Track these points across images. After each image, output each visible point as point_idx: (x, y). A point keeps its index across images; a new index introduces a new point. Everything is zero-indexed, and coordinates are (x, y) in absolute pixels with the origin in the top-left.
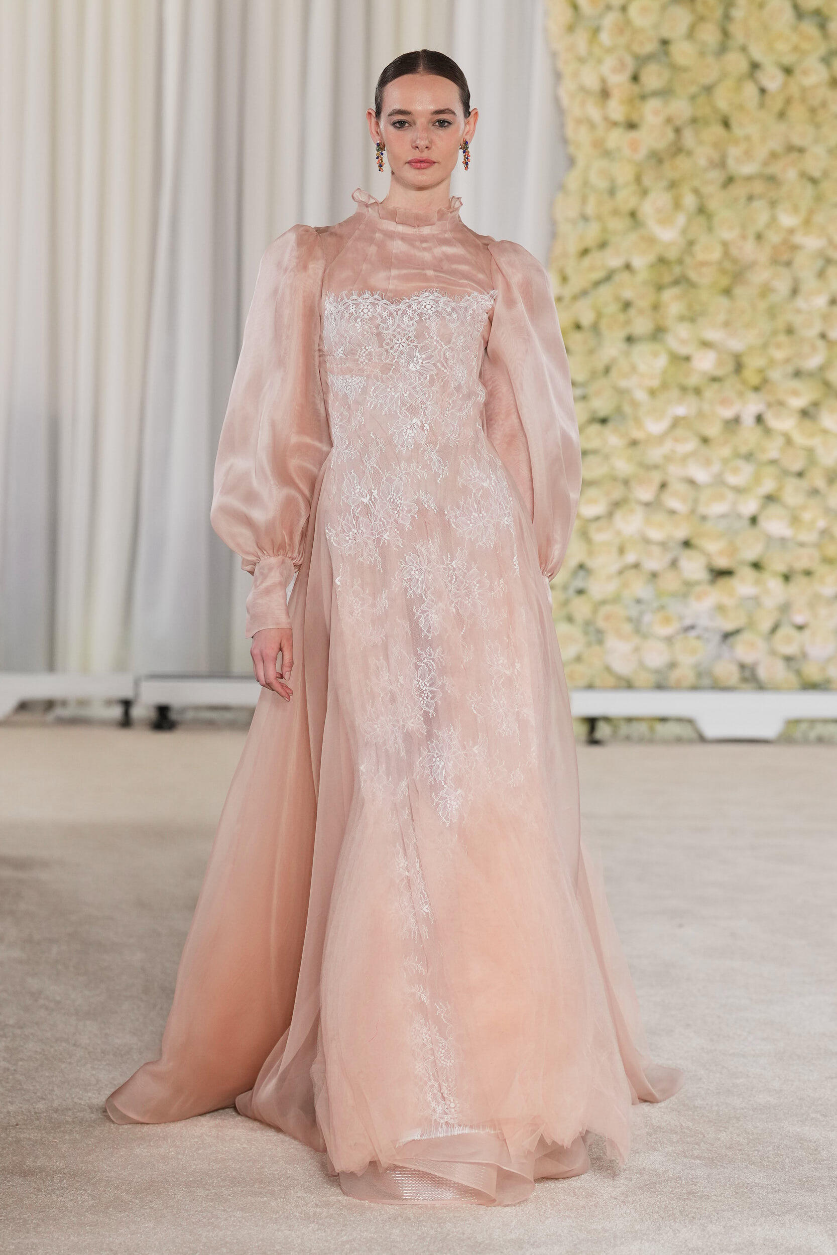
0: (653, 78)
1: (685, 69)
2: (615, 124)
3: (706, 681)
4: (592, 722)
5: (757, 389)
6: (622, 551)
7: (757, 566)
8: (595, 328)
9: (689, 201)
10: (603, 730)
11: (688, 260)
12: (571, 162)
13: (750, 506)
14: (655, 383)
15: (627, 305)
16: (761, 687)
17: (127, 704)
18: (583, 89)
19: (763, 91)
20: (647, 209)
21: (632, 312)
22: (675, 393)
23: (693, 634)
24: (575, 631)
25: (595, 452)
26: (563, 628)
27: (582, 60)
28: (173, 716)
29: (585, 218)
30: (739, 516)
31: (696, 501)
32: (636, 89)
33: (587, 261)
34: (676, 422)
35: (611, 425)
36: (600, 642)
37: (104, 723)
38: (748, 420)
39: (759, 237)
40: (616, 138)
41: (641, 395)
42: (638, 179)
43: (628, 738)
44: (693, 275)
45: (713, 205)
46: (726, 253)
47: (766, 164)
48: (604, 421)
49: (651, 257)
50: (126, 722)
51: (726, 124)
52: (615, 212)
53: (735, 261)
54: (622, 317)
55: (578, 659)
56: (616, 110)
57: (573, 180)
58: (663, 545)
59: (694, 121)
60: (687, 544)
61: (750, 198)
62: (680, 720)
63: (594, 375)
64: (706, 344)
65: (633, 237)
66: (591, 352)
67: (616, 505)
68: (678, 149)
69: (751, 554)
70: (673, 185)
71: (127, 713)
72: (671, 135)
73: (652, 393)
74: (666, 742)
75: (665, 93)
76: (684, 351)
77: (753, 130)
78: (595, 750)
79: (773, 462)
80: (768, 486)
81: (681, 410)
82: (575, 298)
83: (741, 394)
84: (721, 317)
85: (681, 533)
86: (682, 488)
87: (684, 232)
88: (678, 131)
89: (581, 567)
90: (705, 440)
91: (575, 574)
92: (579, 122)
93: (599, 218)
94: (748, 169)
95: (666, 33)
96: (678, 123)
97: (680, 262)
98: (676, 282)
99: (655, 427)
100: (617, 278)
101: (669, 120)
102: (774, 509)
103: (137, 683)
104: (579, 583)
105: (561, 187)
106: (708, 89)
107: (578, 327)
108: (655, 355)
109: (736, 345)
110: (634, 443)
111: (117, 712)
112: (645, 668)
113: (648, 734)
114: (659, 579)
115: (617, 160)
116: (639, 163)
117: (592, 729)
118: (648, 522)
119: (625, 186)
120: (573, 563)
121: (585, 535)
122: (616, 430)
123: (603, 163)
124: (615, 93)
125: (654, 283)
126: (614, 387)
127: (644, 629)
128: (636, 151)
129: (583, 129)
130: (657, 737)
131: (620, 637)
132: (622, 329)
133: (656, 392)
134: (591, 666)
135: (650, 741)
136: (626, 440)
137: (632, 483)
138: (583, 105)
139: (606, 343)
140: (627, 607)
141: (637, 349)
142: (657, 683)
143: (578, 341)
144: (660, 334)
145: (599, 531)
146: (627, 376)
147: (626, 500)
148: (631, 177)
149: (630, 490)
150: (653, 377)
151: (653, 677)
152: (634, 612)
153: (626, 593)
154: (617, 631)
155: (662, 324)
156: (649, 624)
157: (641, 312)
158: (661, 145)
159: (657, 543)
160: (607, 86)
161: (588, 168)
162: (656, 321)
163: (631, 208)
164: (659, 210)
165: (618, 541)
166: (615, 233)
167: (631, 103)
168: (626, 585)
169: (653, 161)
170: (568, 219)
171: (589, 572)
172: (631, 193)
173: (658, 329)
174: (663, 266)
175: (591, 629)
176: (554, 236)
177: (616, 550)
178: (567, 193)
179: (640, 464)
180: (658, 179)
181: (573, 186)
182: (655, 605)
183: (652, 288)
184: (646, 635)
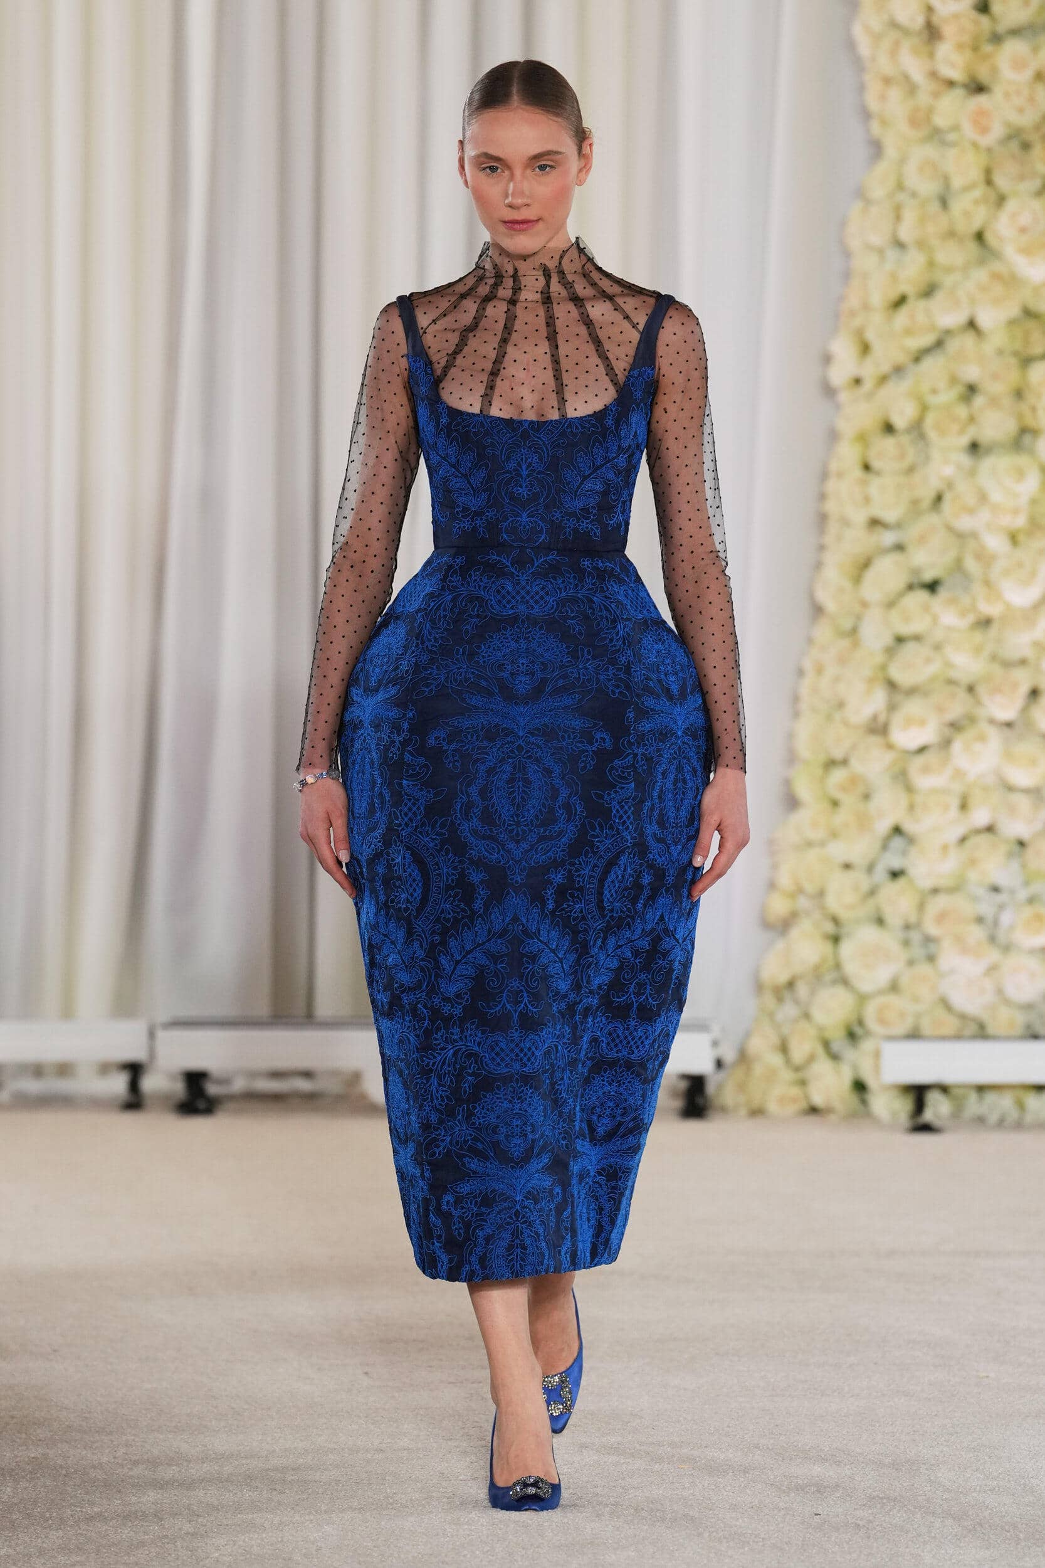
2: (951, 84)
4: (918, 1093)
6: (964, 806)
8: (917, 428)
10: (937, 1108)
12: (876, 149)
14: (1021, 521)
15: (972, 389)
17: (135, 1070)
18: (894, 25)
20: (1004, 229)
21: (979, 401)
24: (889, 940)
25: (917, 638)
26: (868, 934)
28: (212, 1089)
32: (984, 20)
33: (902, 317)
35: (943, 593)
36: (931, 959)
37: (96, 1104)
40: (951, 109)
41: (995, 543)
42: (989, 182)
43: (981, 1120)
48: (932, 587)
49: (1014, 311)
50: (134, 1101)
52: (951, 234)
54: (962, 411)
55: (894, 987)
56: (952, 60)
57: (879, 181)
63: (915, 509)
65: (981, 275)
66: (911, 470)
67: (955, 726)
71: (134, 1086)
73: (1014, 538)
74: (1041, 1126)
78: (925, 1142)
82: (883, 379)
89: (897, 830)
91: (885, 847)
92: (887, 81)
93: (921, 244)
99: (1019, 596)
100: (953, 345)
103: (152, 1035)
104: (893, 859)
105: (861, 194)
107: (889, 428)
108: (1020, 474)
110: (985, 623)
111: (119, 1084)
112: (1007, 1002)
113: (1014, 1114)
114: (1030, 852)
115: (953, 145)
116: (989, 150)
117: (919, 1106)
118: (1008, 755)
119: (967, 189)
120: (883, 826)
121: (902, 779)
122: (953, 601)
123: (930, 151)
124: (948, 30)
125: (1016, 354)
126: (950, 529)
127: (1002, 936)
128: (984, 130)
129: (895, 94)
130: (1029, 1118)
131: (964, 949)
132: (962, 432)
133: (1021, 538)
134: (916, 999)
135: (1019, 1126)
136: (971, 618)
137: (981, 690)
138: (894, 52)
139: (936, 455)
140: (975, 899)
141: (987, 464)
142: (1028, 1027)
143: (885, 450)
144: (1027, 439)
145: (926, 770)
146: (971, 511)
147: (972, 719)
148: (975, 174)
149: (978, 703)
150: (1016, 511)
151: (1020, 1019)
152: (986, 908)
153: (973, 876)
154: (959, 939)
155: (1030, 421)
156: (1012, 928)
157: (994, 402)
158: (1026, 120)
159: (1027, 791)
160: (935, 20)
161: (903, 160)
162: (1020, 417)
163: (976, 226)
164: (1023, 230)
165: (958, 787)
166: (949, 270)
167: (975, 48)
168: (973, 862)
169: (1014, 146)
170: (869, 247)
171: (911, 840)
172: (976, 202)
173: (1024, 431)
174: (1031, 324)
175: (915, 936)
176: (847, 275)
177: (955, 803)
178: (868, 202)
179: (994, 658)
180: (1022, 178)
181: (878, 191)
182: (1022, 895)
183: (1013, 361)
184: (1007, 948)
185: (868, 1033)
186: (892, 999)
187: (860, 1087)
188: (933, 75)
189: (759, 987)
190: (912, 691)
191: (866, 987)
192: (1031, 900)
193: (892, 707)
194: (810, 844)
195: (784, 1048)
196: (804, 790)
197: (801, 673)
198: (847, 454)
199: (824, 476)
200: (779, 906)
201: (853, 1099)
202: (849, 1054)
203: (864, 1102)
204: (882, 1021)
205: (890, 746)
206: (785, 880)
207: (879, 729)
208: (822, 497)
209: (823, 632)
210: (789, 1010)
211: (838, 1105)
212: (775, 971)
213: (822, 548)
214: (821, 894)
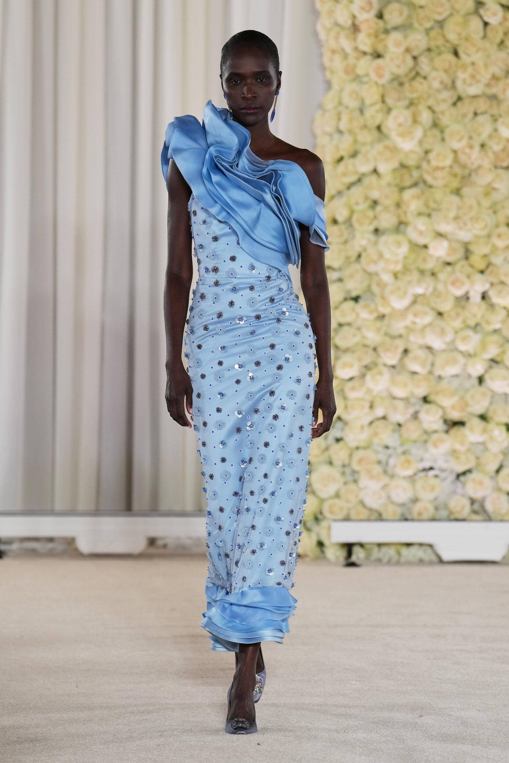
0: (394, 15)
1: (421, 7)
2: (365, 53)
3: (444, 513)
4: (349, 547)
5: (482, 272)
6: (371, 407)
7: (483, 417)
8: (349, 222)
9: (426, 117)
10: (358, 555)
11: (424, 165)
12: (329, 85)
13: (477, 369)
14: (399, 267)
15: (375, 203)
16: (489, 519)
18: (337, 24)
19: (486, 24)
20: (390, 124)
21: (379, 208)
22: (415, 275)
23: (431, 473)
24: (335, 472)
25: (349, 324)
26: (325, 469)
30: (470, 376)
31: (433, 365)
32: (381, 22)
33: (341, 167)
34: (416, 299)
35: (361, 302)
36: (355, 481)
38: (476, 297)
39: (483, 146)
40: (365, 66)
41: (387, 278)
42: (383, 101)
43: (379, 560)
44: (429, 179)
45: (445, 120)
46: (456, 160)
47: (488, 85)
48: (356, 299)
49: (396, 165)
51: (456, 54)
52: (365, 127)
53: (464, 167)
54: (371, 213)
55: (337, 495)
56: (365, 42)
57: (330, 101)
58: (406, 400)
59: (429, 50)
60: (425, 400)
61: (476, 114)
62: (421, 545)
63: (348, 261)
64: (440, 235)
65: (379, 147)
66: (346, 242)
67: (367, 368)
68: (415, 74)
69: (479, 409)
70: (411, 104)
72: (410, 62)
73: (396, 276)
74: (409, 563)
75: (405, 27)
76: (422, 241)
77: (477, 57)
78: (352, 571)
79: (495, 331)
80: (493, 352)
81: (420, 290)
82: (333, 197)
83: (469, 277)
84: (452, 214)
85: (421, 392)
86: (422, 353)
87: (421, 143)
88: (415, 58)
89: (339, 419)
90: (440, 314)
92: (333, 52)
93: (350, 131)
94: (473, 90)
96: (416, 53)
97: (418, 167)
98: (415, 185)
99: (398, 304)
100: (366, 181)
101: (408, 50)
102: (497, 371)
104: (337, 433)
105: (320, 106)
106: (441, 24)
107: (335, 222)
108: (399, 244)
109: (465, 235)
110: (382, 317)
112: (392, 503)
113: (395, 558)
114: (403, 429)
115: (366, 83)
116: (383, 86)
117: (350, 554)
118: (393, 382)
119: (372, 105)
121: (341, 393)
122: (366, 306)
123: (354, 86)
124: (363, 27)
125: (396, 185)
126: (365, 271)
127: (390, 471)
128: (381, 76)
129: (337, 58)
130: (403, 559)
131: (372, 477)
132: (370, 223)
133: (399, 275)
134: (348, 501)
135: (398, 563)
136: (375, 315)
137: (380, 350)
138: (337, 38)
139: (358, 234)
140: (377, 452)
141: (383, 239)
142: (403, 515)
143: (334, 232)
144: (402, 227)
145: (353, 389)
146: (375, 262)
147: (375, 364)
148: (377, 97)
149: (379, 356)
150: (397, 262)
151: (399, 511)
152: (382, 457)
153: (376, 441)
154: (369, 472)
155: (404, 219)
156: (395, 466)
157: (386, 208)
158: (402, 71)
159: (402, 399)
160: (357, 22)
161: (341, 91)
162: (399, 216)
163: (377, 123)
164: (400, 125)
165: (368, 398)
166: (364, 144)
167: (376, 36)
168: (376, 434)
169: (395, 84)
170: (325, 133)
171: (346, 423)
172: (377, 111)
173: (401, 223)
174: (404, 171)
175: (348, 471)
176: (314, 147)
177: (367, 405)
178: (325, 111)
179: (386, 334)
180: (399, 100)
181: (329, 106)
182: (400, 450)
183: (395, 189)
184: (392, 476)
185: (325, 518)
186: (337, 501)
187: (320, 544)
188: (356, 49)
190: (346, 350)
191: (323, 495)
192: (404, 453)
193: (337, 357)
201: (317, 550)
202: (316, 528)
203: (323, 552)
204: (331, 512)
211: (309, 553)
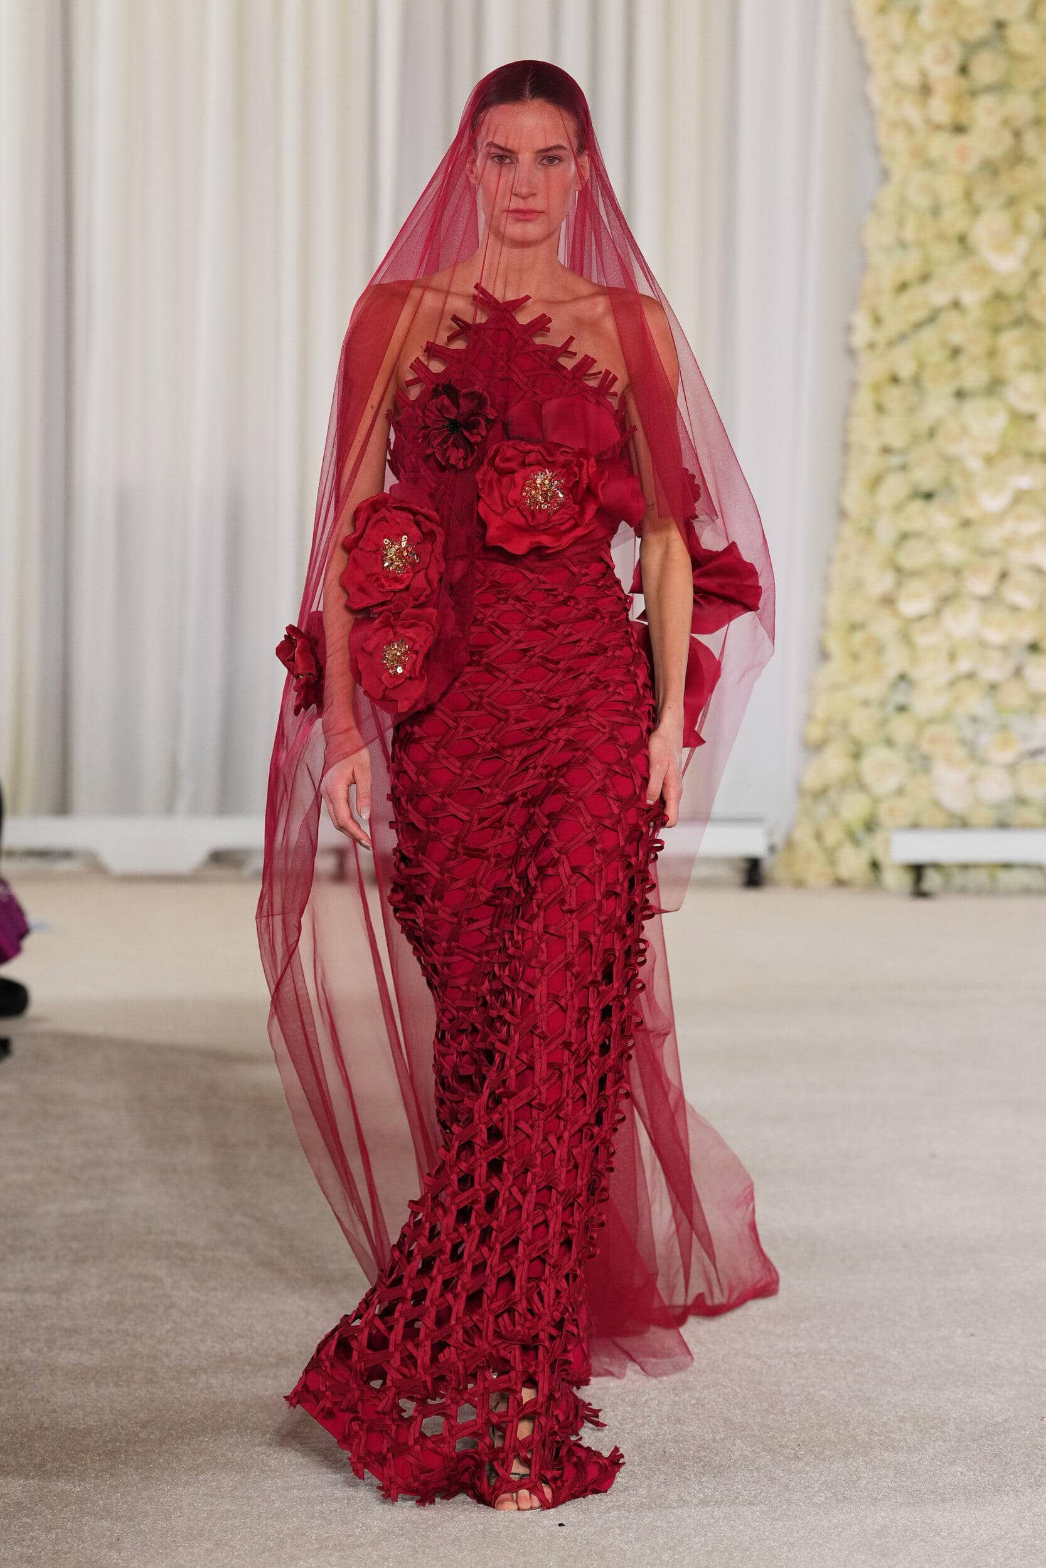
0: (985, 69)
1: (1026, 58)
2: (938, 127)
4: (918, 870)
6: (952, 657)
8: (916, 381)
9: (1033, 221)
10: (932, 880)
11: (1032, 295)
12: (885, 175)
14: (992, 448)
15: (956, 352)
18: (898, 85)
20: (982, 232)
21: (963, 360)
22: (1018, 459)
24: (895, 757)
25: (917, 535)
26: (881, 753)
27: (896, 49)
29: (903, 245)
32: (963, 84)
33: (906, 298)
34: (1019, 497)
35: (937, 501)
36: (927, 771)
40: (940, 145)
41: (974, 464)
42: (968, 195)
43: (963, 890)
44: (1038, 313)
48: (928, 496)
49: (985, 292)
52: (941, 237)
54: (949, 367)
55: (900, 792)
56: (940, 109)
57: (888, 198)
58: (1005, 649)
59: (1037, 122)
60: (1034, 648)
62: (1027, 866)
63: (915, 439)
65: (963, 267)
66: (911, 411)
67: (946, 600)
68: (1017, 157)
70: (1012, 202)
72: (1008, 140)
73: (989, 460)
74: (1009, 893)
75: (1001, 88)
76: (1026, 407)
78: (923, 905)
81: (1024, 482)
82: (891, 344)
85: (1027, 634)
86: (1027, 578)
87: (1026, 260)
88: (1017, 134)
89: (902, 677)
91: (894, 686)
92: (894, 125)
93: (920, 244)
95: (1001, 13)
96: (1018, 124)
98: (1017, 322)
99: (992, 502)
100: (943, 318)
101: (1006, 122)
104: (899, 698)
105: (874, 207)
107: (895, 380)
108: (992, 413)
110: (966, 523)
112: (982, 802)
113: (988, 884)
114: (1000, 692)
115: (942, 172)
116: (968, 176)
117: (919, 879)
118: (984, 621)
119: (952, 204)
120: (892, 673)
121: (906, 638)
122: (944, 507)
123: (924, 177)
124: (938, 88)
125: (989, 324)
126: (941, 454)
127: (979, 754)
128: (965, 161)
129: (899, 134)
130: (1000, 887)
131: (952, 765)
132: (950, 382)
133: (994, 460)
134: (916, 800)
135: (992, 892)
136: (957, 520)
137: (964, 572)
138: (898, 104)
139: (930, 399)
140: (960, 727)
141: (969, 406)
142: (998, 820)
143: (894, 397)
144: (997, 387)
145: (924, 632)
146: (957, 440)
147: (957, 595)
148: (958, 193)
149: (962, 582)
150: (990, 441)
151: (993, 814)
152: (968, 732)
153: (958, 710)
154: (947, 756)
155: (1000, 375)
156: (987, 747)
157: (973, 360)
158: (997, 153)
159: (997, 647)
160: (929, 81)
161: (905, 183)
162: (992, 371)
163: (960, 231)
164: (994, 234)
165: (947, 645)
166: (939, 263)
167: (958, 101)
168: (959, 700)
169: (987, 173)
170: (881, 247)
171: (913, 684)
172: (960, 213)
173: (995, 381)
174: (1001, 303)
175: (916, 754)
176: (864, 268)
177: (946, 655)
178: (880, 214)
179: (974, 549)
180: (993, 195)
181: (887, 206)
182: (995, 723)
183: (987, 330)
184: (983, 762)
185: (881, 826)
186: (899, 801)
187: (875, 866)
188: (927, 120)
189: (801, 792)
190: (915, 573)
191: (879, 792)
192: (1001, 728)
193: (899, 585)
194: (836, 687)
195: (819, 836)
196: (834, 646)
197: (830, 560)
198: (865, 399)
199: (847, 414)
200: (815, 732)
201: (870, 874)
202: (868, 841)
203: (878, 877)
204: (892, 817)
205: (896, 614)
206: (820, 713)
207: (888, 601)
208: (846, 430)
209: (848, 530)
210: (822, 810)
211: (859, 879)
212: (812, 779)
213: (845, 468)
214: (845, 725)
